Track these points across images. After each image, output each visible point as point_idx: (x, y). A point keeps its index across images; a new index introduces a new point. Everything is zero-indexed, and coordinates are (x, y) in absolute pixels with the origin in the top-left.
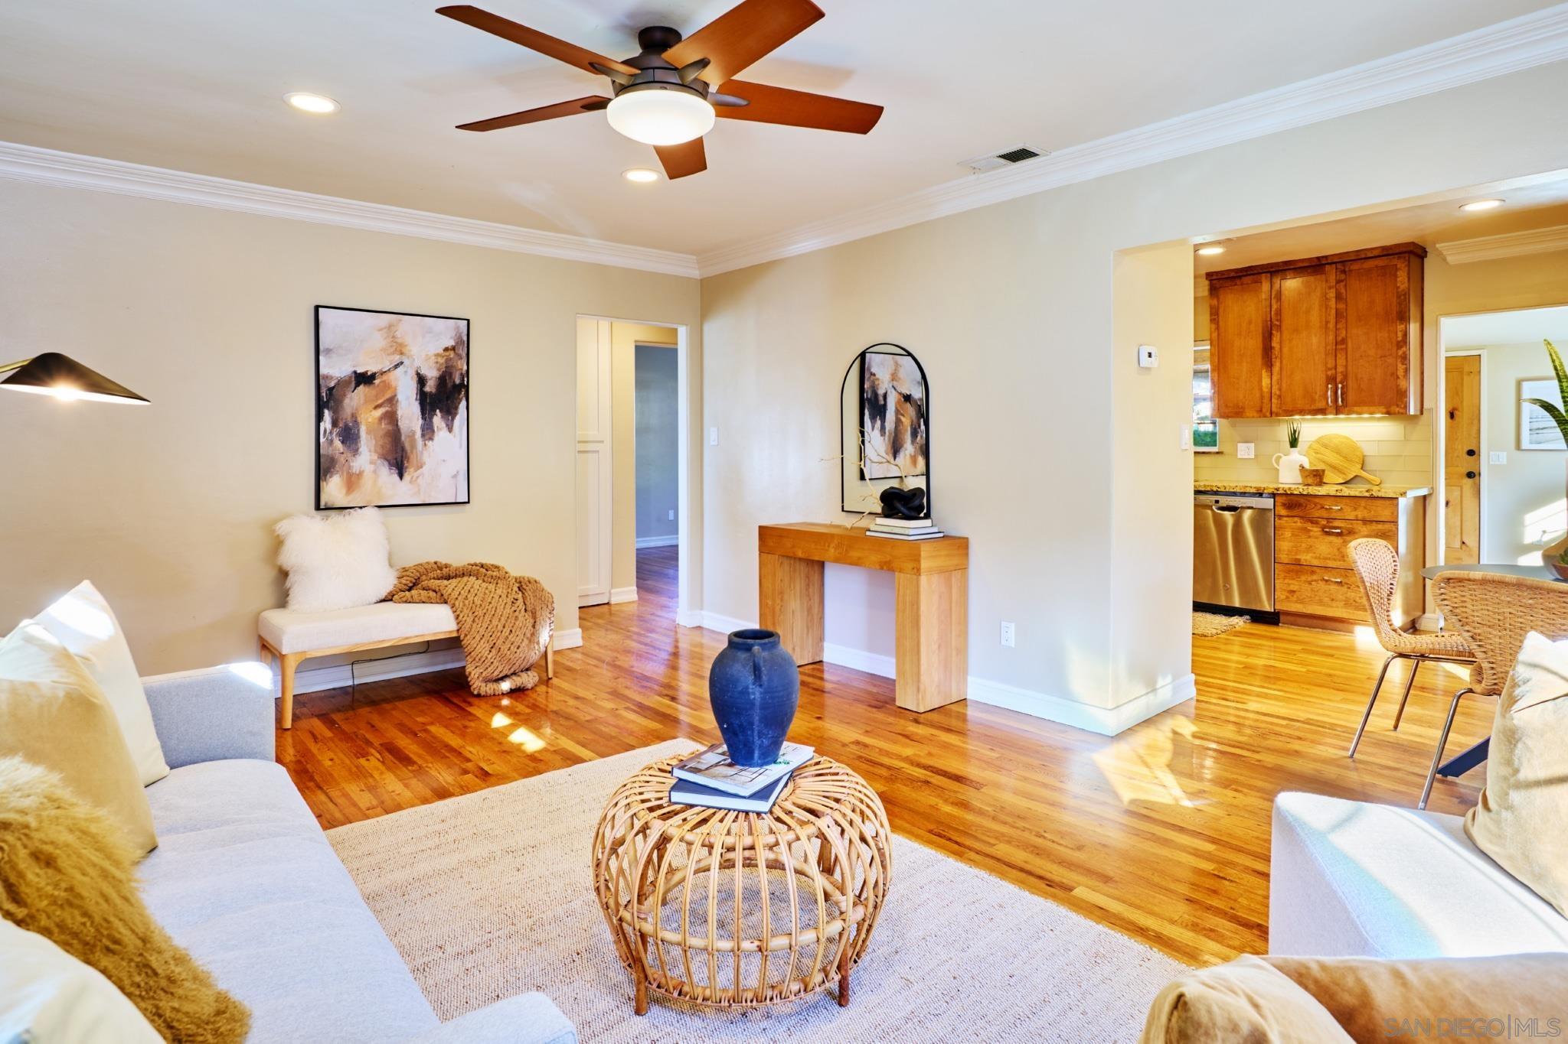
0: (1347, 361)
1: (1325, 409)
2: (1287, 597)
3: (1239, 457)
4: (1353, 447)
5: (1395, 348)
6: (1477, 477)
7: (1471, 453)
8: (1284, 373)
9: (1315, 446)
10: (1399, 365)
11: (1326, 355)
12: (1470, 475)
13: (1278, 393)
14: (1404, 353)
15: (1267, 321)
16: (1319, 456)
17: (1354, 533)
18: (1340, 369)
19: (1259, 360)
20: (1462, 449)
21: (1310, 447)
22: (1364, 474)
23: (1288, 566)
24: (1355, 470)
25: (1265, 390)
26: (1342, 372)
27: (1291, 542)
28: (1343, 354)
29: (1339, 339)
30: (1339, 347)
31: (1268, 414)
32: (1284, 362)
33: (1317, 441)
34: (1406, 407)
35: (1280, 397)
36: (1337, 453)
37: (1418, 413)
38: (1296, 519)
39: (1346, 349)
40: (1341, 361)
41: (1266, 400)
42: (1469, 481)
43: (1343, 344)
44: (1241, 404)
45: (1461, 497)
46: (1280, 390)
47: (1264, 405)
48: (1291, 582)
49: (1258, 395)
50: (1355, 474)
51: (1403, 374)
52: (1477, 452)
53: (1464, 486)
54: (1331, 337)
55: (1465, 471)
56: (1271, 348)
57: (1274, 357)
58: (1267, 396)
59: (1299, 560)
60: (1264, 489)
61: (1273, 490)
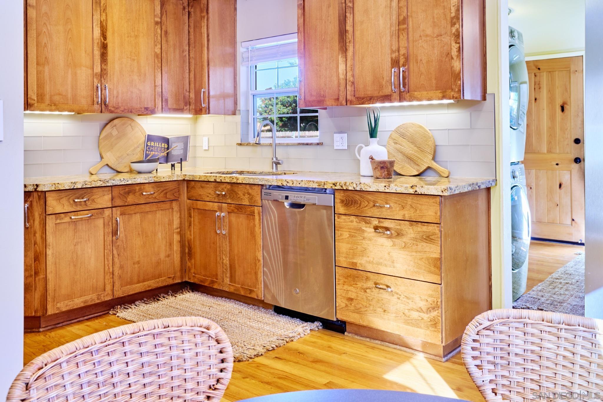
0: (408, 42)
1: (390, 96)
2: (347, 306)
3: (335, 148)
4: (426, 136)
5: (449, 25)
6: (582, 162)
7: (577, 141)
8: (357, 58)
9: (395, 136)
10: (453, 44)
11: (391, 36)
12: (577, 160)
13: (351, 79)
14: (457, 30)
15: (342, 3)
16: (398, 146)
17: (403, 235)
18: (403, 51)
19: (336, 45)
20: (571, 138)
21: (390, 137)
22: (434, 165)
23: (346, 270)
24: (427, 162)
25: (342, 76)
26: (404, 55)
27: (348, 243)
28: (405, 35)
29: (401, 18)
30: (402, 27)
31: (344, 102)
32: (357, 46)
33: (397, 131)
34: (461, 90)
35: (353, 83)
36: (412, 143)
37: (479, 98)
38: (352, 218)
39: (407, 29)
40: (403, 43)
41: (342, 88)
42: (576, 166)
43: (404, 24)
44: (322, 93)
45: (571, 179)
46: (353, 76)
47: (341, 92)
48: (350, 288)
49: (336, 83)
50: (427, 166)
51: (456, 54)
52: (581, 141)
53: (573, 170)
54: (394, 17)
55: (573, 157)
56: (346, 31)
57: (348, 41)
58: (343, 82)
59: (356, 264)
60: (324, 184)
61: (332, 185)
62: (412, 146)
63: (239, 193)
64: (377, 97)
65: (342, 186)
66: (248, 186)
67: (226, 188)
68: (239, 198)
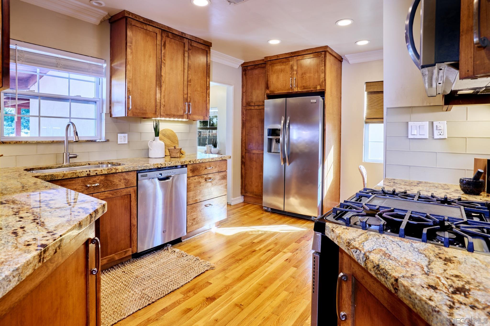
0: (191, 91)
1: (183, 115)
2: (192, 223)
3: (119, 143)
4: (175, 136)
5: (206, 89)
11: (183, 87)
15: (159, 58)
17: (215, 179)
18: (189, 95)
19: (154, 81)
23: (192, 205)
25: (158, 101)
26: (190, 97)
27: (194, 191)
29: (189, 79)
31: (159, 116)
32: (167, 86)
35: (164, 106)
38: (195, 178)
39: (191, 85)
40: (189, 91)
41: (158, 107)
43: (190, 82)
46: (165, 102)
47: (157, 110)
48: (194, 213)
49: (154, 103)
54: (186, 77)
56: (161, 76)
57: (162, 81)
58: (158, 104)
59: (197, 200)
60: (185, 162)
61: (188, 162)
62: (169, 141)
63: (115, 180)
64: (177, 115)
65: (193, 162)
66: (124, 174)
67: (98, 179)
68: (114, 184)
